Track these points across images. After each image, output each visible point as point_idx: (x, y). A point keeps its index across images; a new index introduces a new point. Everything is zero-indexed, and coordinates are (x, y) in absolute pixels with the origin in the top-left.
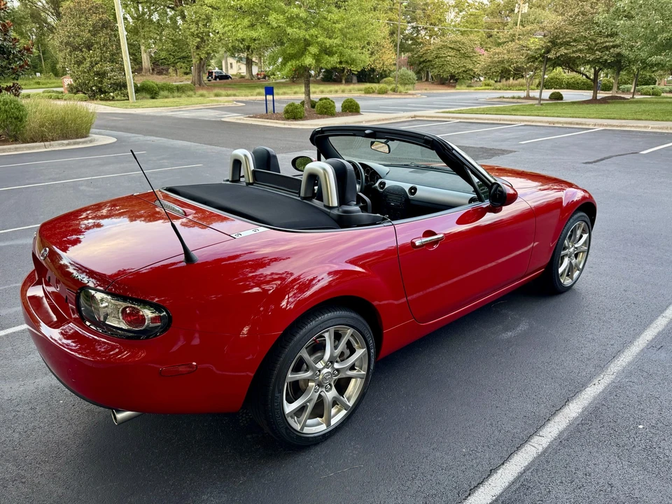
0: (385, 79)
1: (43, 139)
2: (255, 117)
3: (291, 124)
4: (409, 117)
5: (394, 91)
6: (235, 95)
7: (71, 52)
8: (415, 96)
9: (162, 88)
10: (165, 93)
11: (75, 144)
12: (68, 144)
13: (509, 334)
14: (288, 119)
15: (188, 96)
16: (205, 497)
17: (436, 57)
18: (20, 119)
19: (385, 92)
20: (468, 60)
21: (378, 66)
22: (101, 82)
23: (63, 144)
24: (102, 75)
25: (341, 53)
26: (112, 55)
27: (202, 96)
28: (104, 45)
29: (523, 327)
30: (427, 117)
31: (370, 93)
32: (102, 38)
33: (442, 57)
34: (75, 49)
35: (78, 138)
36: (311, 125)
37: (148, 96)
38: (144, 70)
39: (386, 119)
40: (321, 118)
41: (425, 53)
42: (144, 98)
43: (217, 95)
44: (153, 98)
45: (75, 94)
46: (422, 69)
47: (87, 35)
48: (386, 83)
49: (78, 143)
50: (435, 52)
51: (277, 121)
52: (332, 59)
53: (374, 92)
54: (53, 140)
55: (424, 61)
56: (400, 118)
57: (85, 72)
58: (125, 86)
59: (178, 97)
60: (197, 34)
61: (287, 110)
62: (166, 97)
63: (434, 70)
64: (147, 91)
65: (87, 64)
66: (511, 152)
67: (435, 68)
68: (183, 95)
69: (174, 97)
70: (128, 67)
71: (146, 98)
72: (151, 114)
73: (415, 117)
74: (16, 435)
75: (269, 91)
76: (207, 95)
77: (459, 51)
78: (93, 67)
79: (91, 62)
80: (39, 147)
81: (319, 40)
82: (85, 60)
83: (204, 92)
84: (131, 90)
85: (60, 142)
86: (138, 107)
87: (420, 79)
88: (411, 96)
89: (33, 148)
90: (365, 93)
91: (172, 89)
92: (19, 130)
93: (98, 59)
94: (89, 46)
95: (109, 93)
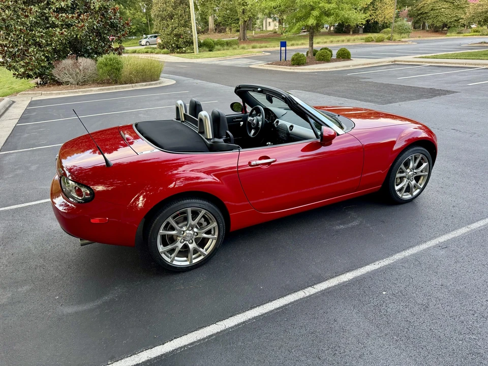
0: (385, 30)
1: (131, 82)
2: (272, 64)
3: (295, 69)
4: (389, 62)
5: (389, 39)
6: (266, 47)
7: (160, 21)
8: (407, 43)
9: (217, 44)
10: (219, 47)
11: (150, 85)
12: (146, 85)
13: (341, 226)
14: (293, 65)
15: (234, 49)
16: (116, 288)
17: (432, 10)
18: (118, 70)
19: (381, 40)
20: (461, 11)
21: (380, 19)
22: (178, 41)
23: (142, 85)
24: (178, 36)
25: (337, 14)
26: (186, 22)
27: (243, 48)
28: (181, 16)
29: (355, 223)
30: (404, 61)
31: (370, 41)
32: (180, 11)
33: (437, 9)
34: (163, 19)
35: (152, 81)
36: (309, 69)
37: (207, 50)
38: (209, 30)
39: (370, 64)
40: (319, 63)
41: (423, 7)
42: (204, 51)
43: (253, 47)
44: (210, 51)
45: (162, 49)
46: (419, 19)
47: (170, 9)
48: (385, 33)
49: (152, 85)
50: (431, 6)
51: (286, 67)
52: (329, 19)
53: (372, 41)
54: (137, 83)
55: (421, 14)
56: (382, 62)
57: (168, 35)
58: (192, 43)
59: (227, 49)
60: (243, 4)
61: (293, 58)
62: (219, 50)
63: (429, 20)
64: (207, 46)
65: (170, 29)
66: (453, 92)
67: (430, 19)
68: (231, 48)
69: (224, 50)
70: (194, 30)
71: (206, 51)
72: (206, 63)
73: (395, 61)
74: (50, 247)
75: (283, 44)
76: (246, 48)
77: (453, 3)
78: (173, 31)
79: (172, 27)
80: (129, 87)
81: (320, 5)
82: (169, 26)
83: (245, 45)
84: (196, 45)
85: (141, 84)
86: (199, 58)
87: (415, 28)
88: (403, 43)
89: (126, 88)
90: (366, 42)
91: (223, 44)
92: (118, 76)
93: (177, 25)
94: (171, 17)
95: (182, 48)
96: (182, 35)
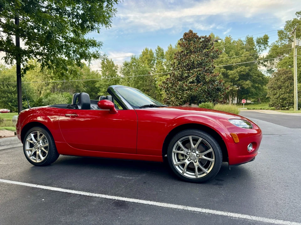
7: (272, 90)
22: (283, 102)
24: (284, 99)
26: (290, 91)
28: (287, 87)
32: (287, 84)
34: (274, 89)
45: (271, 107)
57: (276, 98)
58: (293, 103)
65: (278, 95)
70: (296, 95)
78: (280, 96)
79: (280, 94)
82: (277, 93)
84: (296, 105)
93: (283, 92)
94: (280, 88)
95: (286, 107)
96: (287, 99)
